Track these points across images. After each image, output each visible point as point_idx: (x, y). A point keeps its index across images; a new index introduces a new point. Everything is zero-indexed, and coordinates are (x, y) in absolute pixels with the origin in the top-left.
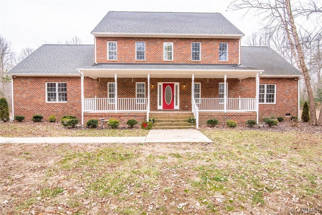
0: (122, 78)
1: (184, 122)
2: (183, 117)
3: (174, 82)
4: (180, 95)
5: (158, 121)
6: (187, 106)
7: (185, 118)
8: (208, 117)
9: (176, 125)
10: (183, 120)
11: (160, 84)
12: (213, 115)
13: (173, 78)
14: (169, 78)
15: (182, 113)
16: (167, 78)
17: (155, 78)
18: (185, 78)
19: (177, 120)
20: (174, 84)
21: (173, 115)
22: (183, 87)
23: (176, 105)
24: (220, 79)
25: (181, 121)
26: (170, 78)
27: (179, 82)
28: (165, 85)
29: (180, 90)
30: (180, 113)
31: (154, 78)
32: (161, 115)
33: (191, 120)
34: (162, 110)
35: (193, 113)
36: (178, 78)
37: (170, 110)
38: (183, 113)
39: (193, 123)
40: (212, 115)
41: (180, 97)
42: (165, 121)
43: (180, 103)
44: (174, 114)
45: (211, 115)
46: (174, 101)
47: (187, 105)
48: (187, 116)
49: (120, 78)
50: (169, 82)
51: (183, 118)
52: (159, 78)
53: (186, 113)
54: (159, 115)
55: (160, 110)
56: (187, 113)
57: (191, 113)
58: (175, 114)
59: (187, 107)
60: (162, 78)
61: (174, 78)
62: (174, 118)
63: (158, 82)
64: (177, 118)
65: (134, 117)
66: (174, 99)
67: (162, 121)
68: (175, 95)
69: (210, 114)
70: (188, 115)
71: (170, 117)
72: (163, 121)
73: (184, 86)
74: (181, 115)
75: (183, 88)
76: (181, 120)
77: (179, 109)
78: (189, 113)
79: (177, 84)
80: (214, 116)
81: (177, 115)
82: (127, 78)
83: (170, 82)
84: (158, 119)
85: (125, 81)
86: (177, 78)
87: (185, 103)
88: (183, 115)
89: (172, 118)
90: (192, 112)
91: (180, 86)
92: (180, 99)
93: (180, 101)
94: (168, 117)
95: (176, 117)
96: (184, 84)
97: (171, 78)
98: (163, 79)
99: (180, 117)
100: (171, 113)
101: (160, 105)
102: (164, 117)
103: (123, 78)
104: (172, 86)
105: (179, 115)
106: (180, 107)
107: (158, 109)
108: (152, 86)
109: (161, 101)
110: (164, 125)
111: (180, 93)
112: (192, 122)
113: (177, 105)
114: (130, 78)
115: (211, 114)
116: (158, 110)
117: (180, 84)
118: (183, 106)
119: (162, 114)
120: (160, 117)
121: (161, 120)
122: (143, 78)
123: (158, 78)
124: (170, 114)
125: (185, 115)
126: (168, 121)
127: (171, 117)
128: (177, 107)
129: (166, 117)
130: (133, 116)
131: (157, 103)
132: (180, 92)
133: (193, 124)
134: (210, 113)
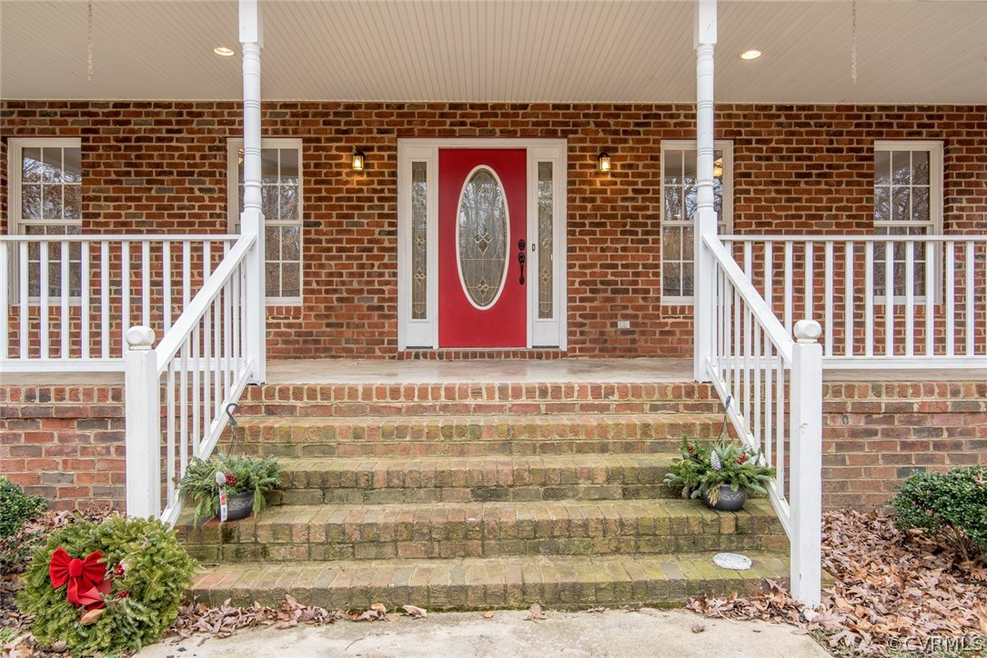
0: (116, 105)
1: (627, 494)
2: (603, 430)
3: (525, 135)
4: (570, 233)
5: (326, 488)
6: (624, 324)
7: (628, 448)
8: (862, 424)
9: (533, 540)
10: (612, 476)
11: (420, 151)
12: (916, 402)
13: (514, 107)
14: (484, 106)
15: (596, 390)
16: (473, 106)
17: (379, 106)
18: (608, 107)
19: (544, 478)
20: (524, 151)
21: (500, 409)
22: (598, 174)
23: (542, 315)
24: (882, 108)
25: (583, 485)
26: (495, 106)
27: (565, 134)
28: (455, 166)
29: (570, 200)
30: (570, 389)
31: (369, 106)
32: (376, 411)
33: (710, 483)
34: (433, 356)
35: (707, 390)
36: (556, 107)
37: (491, 355)
38: (610, 391)
39: (727, 518)
40: (904, 410)
41: (570, 250)
42: (401, 486)
43: (570, 300)
44: (510, 402)
45: (892, 412)
46: (523, 281)
47: (625, 317)
48: (651, 418)
49: (105, 105)
50: (482, 135)
51: (604, 449)
52: (412, 106)
53: (636, 391)
54: (356, 411)
55: (419, 354)
56: (650, 390)
57: (690, 391)
58: (524, 400)
59: (625, 332)
60: (431, 106)
61: (524, 107)
62: (506, 447)
63: (403, 134)
64: (545, 448)
65: (91, 433)
66: (523, 269)
67: (364, 487)
68: (532, 237)
69: (884, 399)
70: (654, 408)
71: (461, 431)
72: (379, 482)
73: (605, 165)
74: (585, 408)
75: (598, 180)
76: (590, 475)
77: (564, 347)
78: (663, 389)
79: (546, 151)
80: (926, 412)
81: (542, 403)
82: (158, 105)
83: (491, 134)
84: (327, 451)
85: (142, 126)
86: (545, 106)
87: (607, 300)
88: (603, 409)
89: (492, 449)
90: (700, 376)
91: (571, 166)
92: (570, 266)
93: (571, 283)
94: (447, 432)
95: (531, 429)
96: (605, 153)
97: (501, 106)
98: (442, 115)
99: (574, 430)
100: (477, 392)
101: (419, 313)
102: (401, 432)
103: (126, 105)
104: (511, 167)
105: (563, 409)
106: (570, 333)
107: (401, 348)
108: (350, 166)
109: (424, 282)
110: (376, 542)
111: (572, 224)
112: (720, 507)
113: (545, 312)
114: (178, 105)
115: (896, 400)
116: (401, 357)
117: (571, 149)
118: (592, 326)
119: (389, 402)
120: (357, 434)
121: (356, 477)
122: (285, 106)
123: (401, 106)
124: (471, 401)
125: (631, 407)
126: (440, 485)
127: (476, 432)
128: (546, 330)
129: (417, 433)
130: (85, 422)
131: (394, 300)
132: (570, 216)
133: (739, 531)
134: (890, 391)
